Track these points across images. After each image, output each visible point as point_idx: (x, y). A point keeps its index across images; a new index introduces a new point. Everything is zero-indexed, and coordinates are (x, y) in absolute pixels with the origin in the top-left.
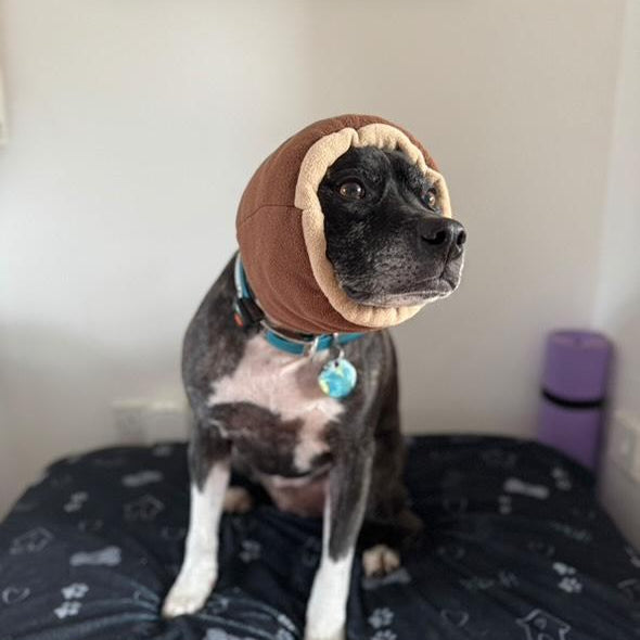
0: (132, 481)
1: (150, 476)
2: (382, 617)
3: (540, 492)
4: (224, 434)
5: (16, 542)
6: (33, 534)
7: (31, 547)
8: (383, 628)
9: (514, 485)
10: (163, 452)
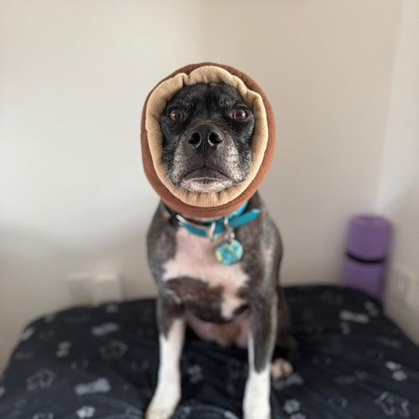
0: (98, 331)
1: (111, 327)
2: (292, 406)
3: (362, 318)
4: (178, 300)
5: (29, 381)
6: (40, 374)
7: (42, 384)
8: (295, 413)
9: (346, 315)
10: (111, 309)
